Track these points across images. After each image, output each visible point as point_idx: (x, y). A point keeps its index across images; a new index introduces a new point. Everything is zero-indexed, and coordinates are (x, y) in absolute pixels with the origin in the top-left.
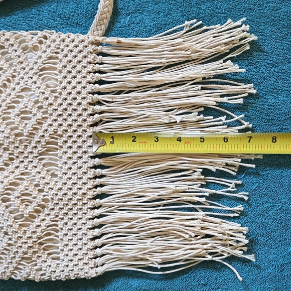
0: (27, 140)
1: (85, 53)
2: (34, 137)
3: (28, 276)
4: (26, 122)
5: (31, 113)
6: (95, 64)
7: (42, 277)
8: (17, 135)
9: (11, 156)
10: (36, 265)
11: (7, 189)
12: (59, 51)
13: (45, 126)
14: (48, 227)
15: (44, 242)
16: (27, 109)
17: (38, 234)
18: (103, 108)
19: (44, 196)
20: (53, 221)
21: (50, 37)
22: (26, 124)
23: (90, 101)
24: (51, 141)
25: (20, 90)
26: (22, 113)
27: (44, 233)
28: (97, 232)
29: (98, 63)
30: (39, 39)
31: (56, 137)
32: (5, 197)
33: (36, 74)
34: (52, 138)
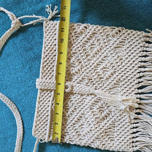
0: (105, 81)
1: (139, 41)
2: (108, 80)
3: (98, 147)
4: (106, 72)
5: (109, 68)
6: (144, 47)
7: (105, 148)
8: (100, 78)
9: (96, 88)
10: (103, 142)
11: (93, 104)
12: (126, 39)
13: (115, 76)
14: (110, 124)
15: (108, 132)
16: (107, 67)
17: (105, 127)
18: (146, 69)
19: (110, 109)
20: (113, 122)
21: (122, 31)
22: (106, 74)
23: (140, 66)
24: (117, 83)
25: (104, 57)
26: (104, 68)
27: (108, 128)
28: (135, 130)
29: (146, 47)
30: (116, 32)
31: (119, 81)
32: (92, 107)
33: (113, 49)
34: (117, 82)
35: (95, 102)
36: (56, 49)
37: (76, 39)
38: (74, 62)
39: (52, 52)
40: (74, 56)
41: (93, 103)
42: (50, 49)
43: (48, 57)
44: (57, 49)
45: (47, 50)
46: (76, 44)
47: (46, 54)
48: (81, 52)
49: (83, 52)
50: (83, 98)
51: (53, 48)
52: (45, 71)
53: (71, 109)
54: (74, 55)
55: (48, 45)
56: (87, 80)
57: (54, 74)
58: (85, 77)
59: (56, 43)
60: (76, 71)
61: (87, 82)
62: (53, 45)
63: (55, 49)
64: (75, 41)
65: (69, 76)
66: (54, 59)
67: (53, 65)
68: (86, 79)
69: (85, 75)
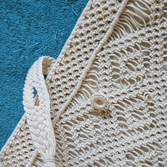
35: (142, 148)
36: (113, 20)
37: (160, 19)
38: (136, 59)
39: (102, 22)
40: (142, 49)
41: (136, 148)
42: (100, 16)
43: (89, 29)
44: (113, 22)
45: (93, 15)
46: (157, 28)
47: (88, 21)
48: (157, 47)
49: (162, 49)
50: (121, 131)
51: (106, 16)
52: (72, 53)
53: (91, 141)
54: (141, 47)
55: (98, 6)
56: (143, 102)
57: (86, 65)
58: (143, 97)
59: (118, 9)
60: (132, 78)
61: (142, 105)
62: (110, 9)
63: (111, 20)
64: (157, 22)
65: (112, 81)
66: (97, 38)
67: (92, 48)
68: (143, 100)
69: (145, 93)
